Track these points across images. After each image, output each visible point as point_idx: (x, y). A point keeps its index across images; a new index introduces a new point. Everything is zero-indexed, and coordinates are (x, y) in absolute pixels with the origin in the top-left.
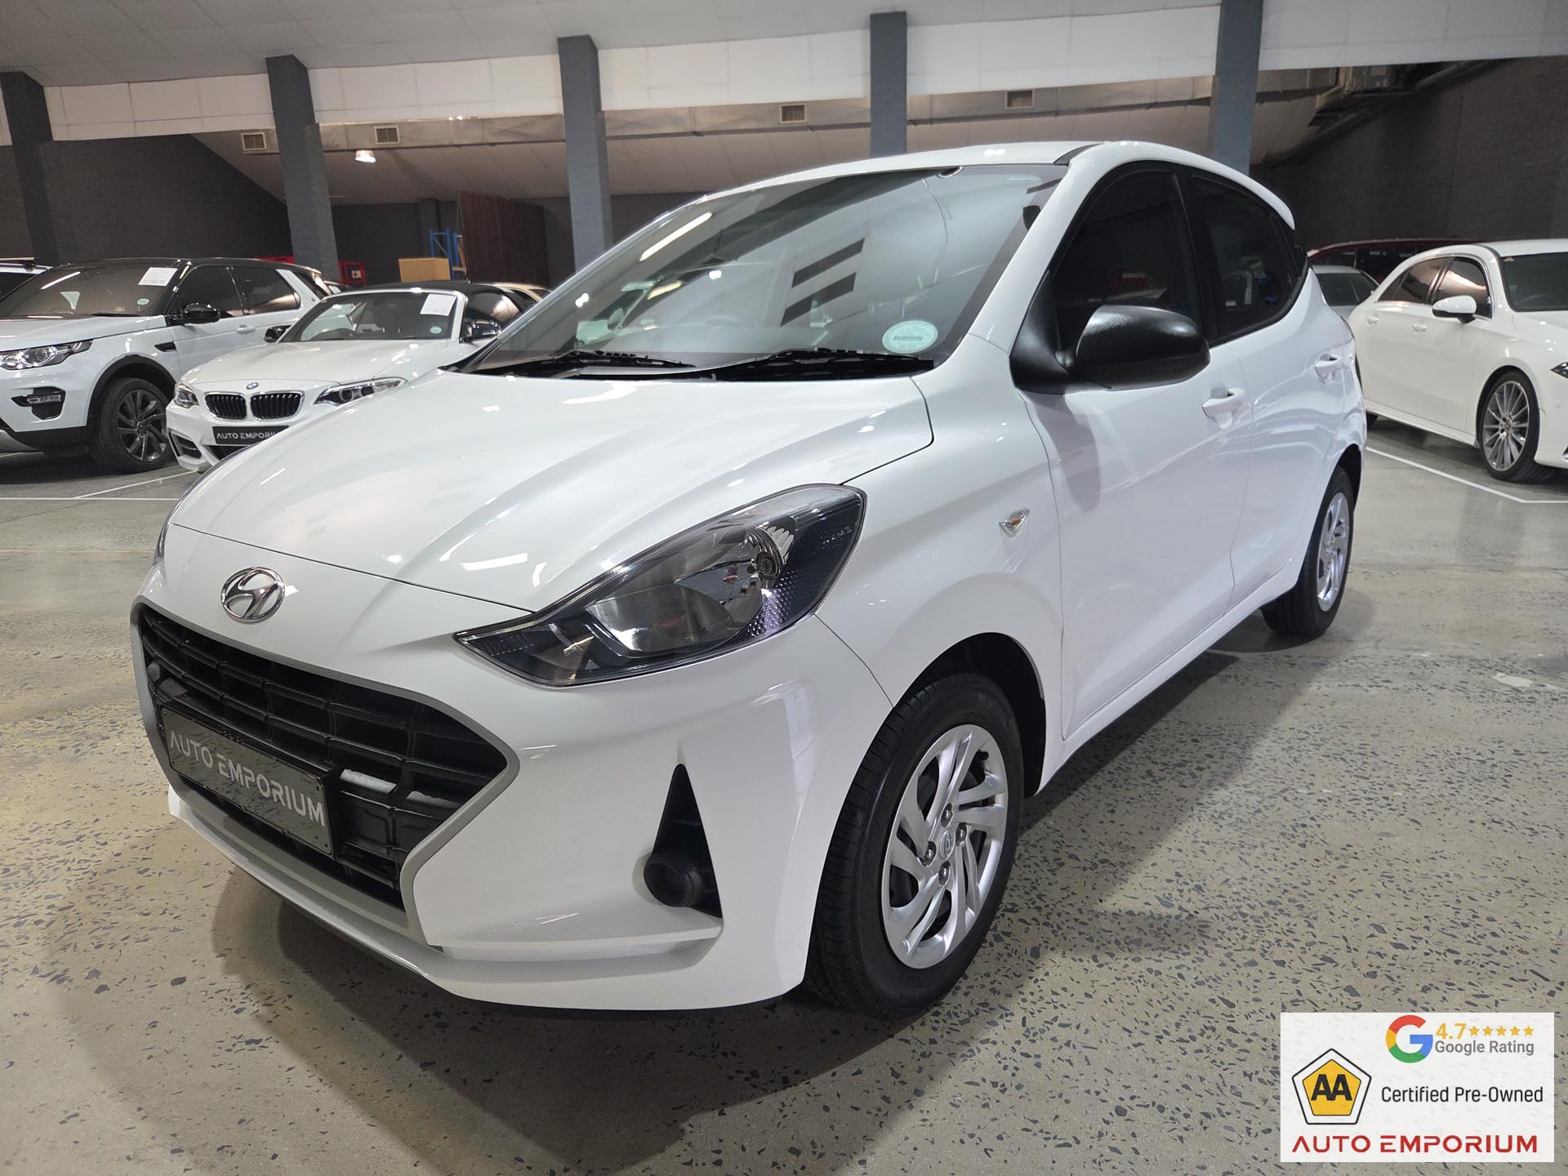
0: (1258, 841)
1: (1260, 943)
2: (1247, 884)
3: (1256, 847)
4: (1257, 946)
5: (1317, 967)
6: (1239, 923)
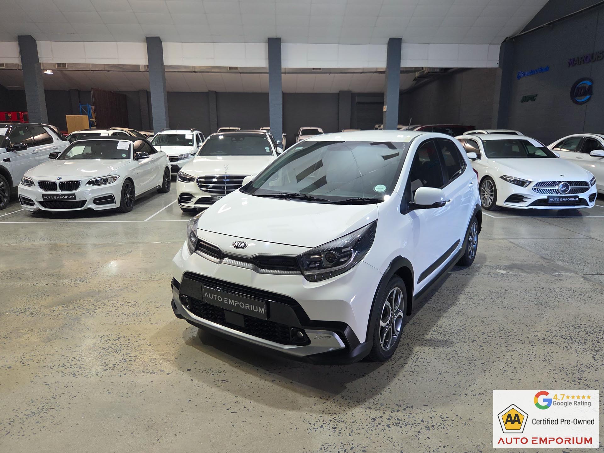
0: (451, 315)
1: (458, 338)
2: (451, 326)
3: (451, 317)
4: (458, 339)
5: (472, 342)
6: (452, 334)
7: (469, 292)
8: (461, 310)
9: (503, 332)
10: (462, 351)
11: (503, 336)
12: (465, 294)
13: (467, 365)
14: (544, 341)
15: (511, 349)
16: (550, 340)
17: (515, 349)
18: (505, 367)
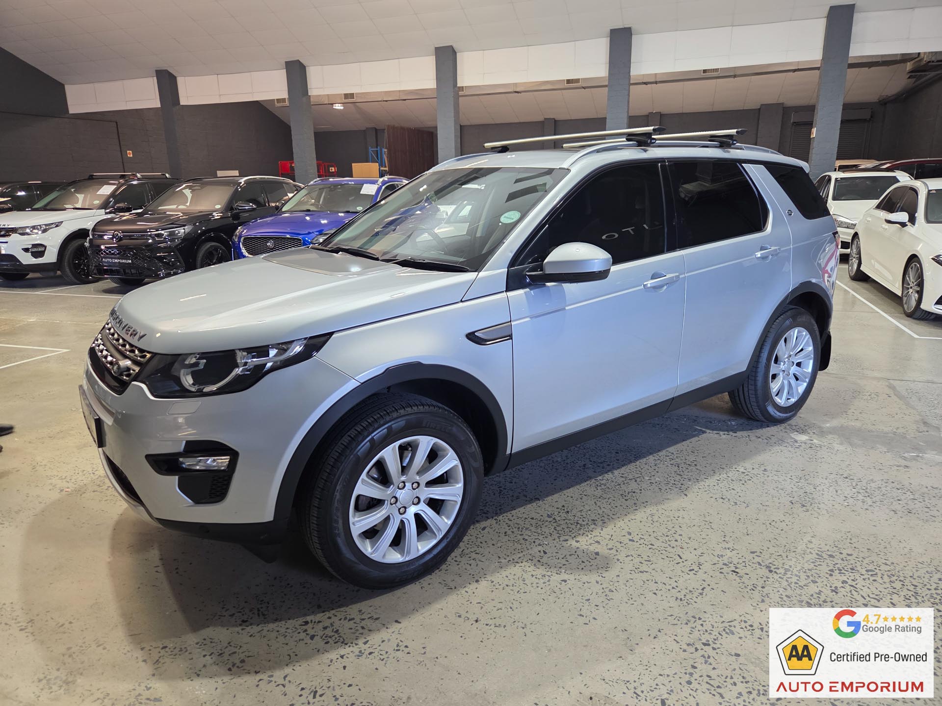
7: (690, 464)
8: (638, 491)
9: (667, 539)
10: (555, 554)
11: (657, 544)
12: (678, 466)
13: (536, 578)
14: (724, 566)
15: (644, 568)
16: (736, 568)
17: (650, 570)
18: (594, 594)
